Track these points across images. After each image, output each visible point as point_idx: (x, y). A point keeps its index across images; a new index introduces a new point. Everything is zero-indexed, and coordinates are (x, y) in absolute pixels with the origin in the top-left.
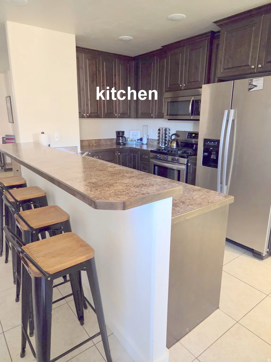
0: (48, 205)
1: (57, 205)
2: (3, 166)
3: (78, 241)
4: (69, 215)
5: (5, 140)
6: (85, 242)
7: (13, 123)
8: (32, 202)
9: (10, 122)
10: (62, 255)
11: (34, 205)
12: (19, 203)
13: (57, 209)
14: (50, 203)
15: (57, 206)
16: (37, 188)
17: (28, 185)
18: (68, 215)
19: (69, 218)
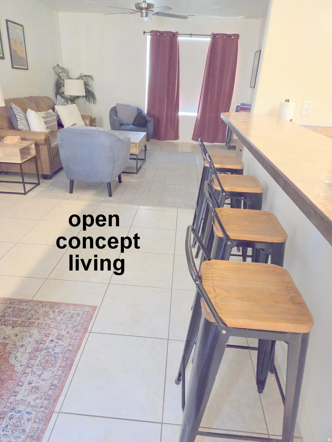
0: (262, 209)
1: (275, 214)
2: (228, 142)
3: (289, 289)
4: (287, 236)
5: (239, 110)
6: (300, 296)
7: (254, 88)
8: (243, 198)
9: (250, 87)
10: (256, 301)
11: (244, 202)
12: (226, 194)
13: (271, 218)
14: (265, 207)
15: (273, 214)
16: (254, 180)
17: (245, 173)
18: (286, 234)
19: (286, 240)
